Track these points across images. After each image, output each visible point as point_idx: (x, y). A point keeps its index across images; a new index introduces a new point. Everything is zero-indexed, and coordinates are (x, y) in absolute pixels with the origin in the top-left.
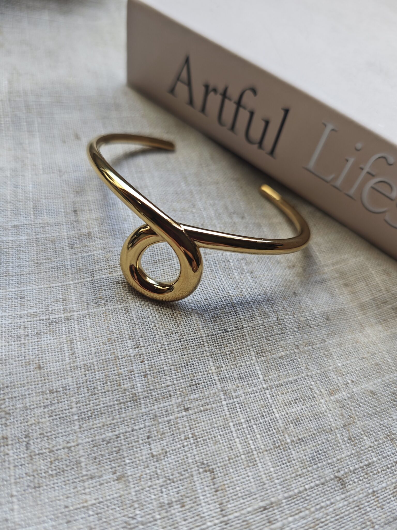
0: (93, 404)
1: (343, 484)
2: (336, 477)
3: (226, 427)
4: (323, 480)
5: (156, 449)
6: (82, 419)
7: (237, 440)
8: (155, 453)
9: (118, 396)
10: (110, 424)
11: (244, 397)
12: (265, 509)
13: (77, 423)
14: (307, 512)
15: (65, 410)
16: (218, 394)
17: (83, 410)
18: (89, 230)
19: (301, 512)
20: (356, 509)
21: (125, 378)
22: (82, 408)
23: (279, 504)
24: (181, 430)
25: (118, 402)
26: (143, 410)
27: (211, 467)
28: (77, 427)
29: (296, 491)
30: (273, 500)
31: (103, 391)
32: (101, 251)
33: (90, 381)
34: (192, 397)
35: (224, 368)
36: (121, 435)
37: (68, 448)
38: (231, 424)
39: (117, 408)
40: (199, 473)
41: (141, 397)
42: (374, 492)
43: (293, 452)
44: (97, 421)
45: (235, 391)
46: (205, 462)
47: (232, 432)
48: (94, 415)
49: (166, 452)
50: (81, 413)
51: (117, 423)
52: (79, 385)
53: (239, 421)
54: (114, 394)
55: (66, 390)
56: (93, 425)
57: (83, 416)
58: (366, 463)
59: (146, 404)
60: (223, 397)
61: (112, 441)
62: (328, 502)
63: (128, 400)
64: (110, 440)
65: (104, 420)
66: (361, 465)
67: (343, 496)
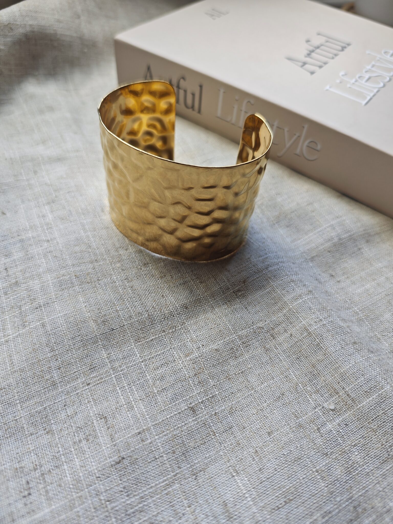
0: (28, 392)
1: (194, 411)
2: (189, 408)
3: (114, 390)
4: (180, 411)
5: (70, 411)
6: (22, 402)
7: (122, 397)
8: (69, 414)
9: (43, 384)
10: (40, 402)
11: (126, 370)
12: (139, 433)
13: (19, 405)
14: (168, 432)
15: (11, 398)
16: (108, 371)
17: (22, 397)
18: (17, 280)
19: (164, 432)
20: (203, 425)
21: (46, 372)
22: (21, 395)
23: (148, 429)
24: (85, 398)
25: (43, 388)
26: (60, 390)
27: (104, 416)
28: (19, 407)
29: (160, 420)
30: (145, 428)
31: (33, 383)
32: (25, 292)
33: (24, 379)
34: (92, 376)
35: (113, 354)
36: (47, 407)
37: (15, 420)
38: (118, 388)
39: (43, 392)
40: (98, 421)
41: (58, 382)
42: (216, 413)
43: (159, 398)
44: (32, 402)
45: (120, 366)
46: (101, 414)
47: (118, 393)
48: (29, 398)
49: (76, 413)
50: (21, 398)
51: (44, 400)
52: (17, 382)
53: (123, 385)
54: (40, 384)
55: (10, 386)
56: (29, 404)
57: (23, 400)
58: (211, 396)
59: (61, 386)
60: (112, 372)
61: (42, 412)
62: (183, 424)
63: (50, 385)
64: (40, 411)
65: (36, 400)
66: (207, 397)
67: (194, 418)
